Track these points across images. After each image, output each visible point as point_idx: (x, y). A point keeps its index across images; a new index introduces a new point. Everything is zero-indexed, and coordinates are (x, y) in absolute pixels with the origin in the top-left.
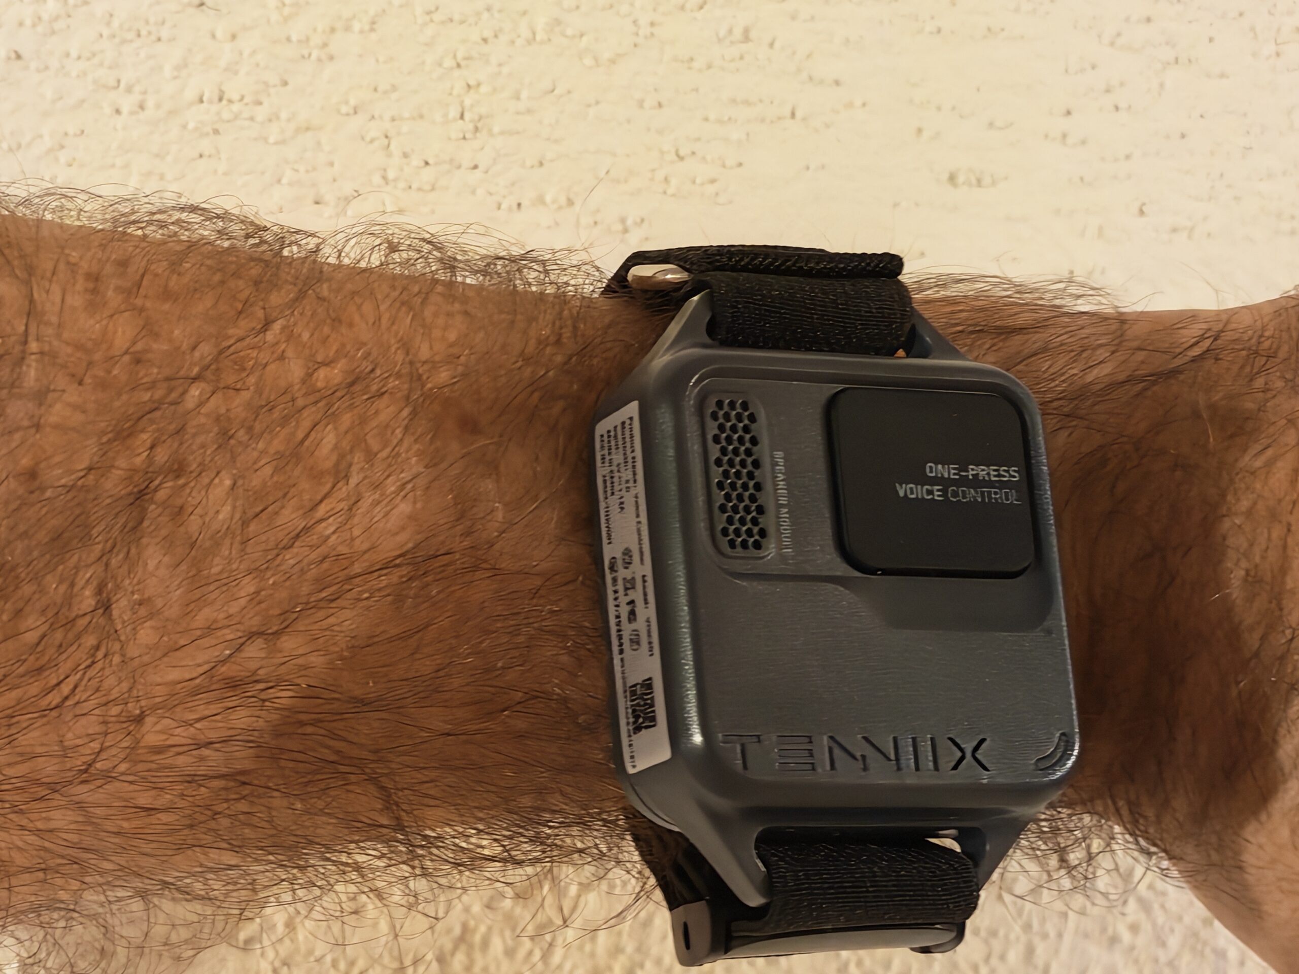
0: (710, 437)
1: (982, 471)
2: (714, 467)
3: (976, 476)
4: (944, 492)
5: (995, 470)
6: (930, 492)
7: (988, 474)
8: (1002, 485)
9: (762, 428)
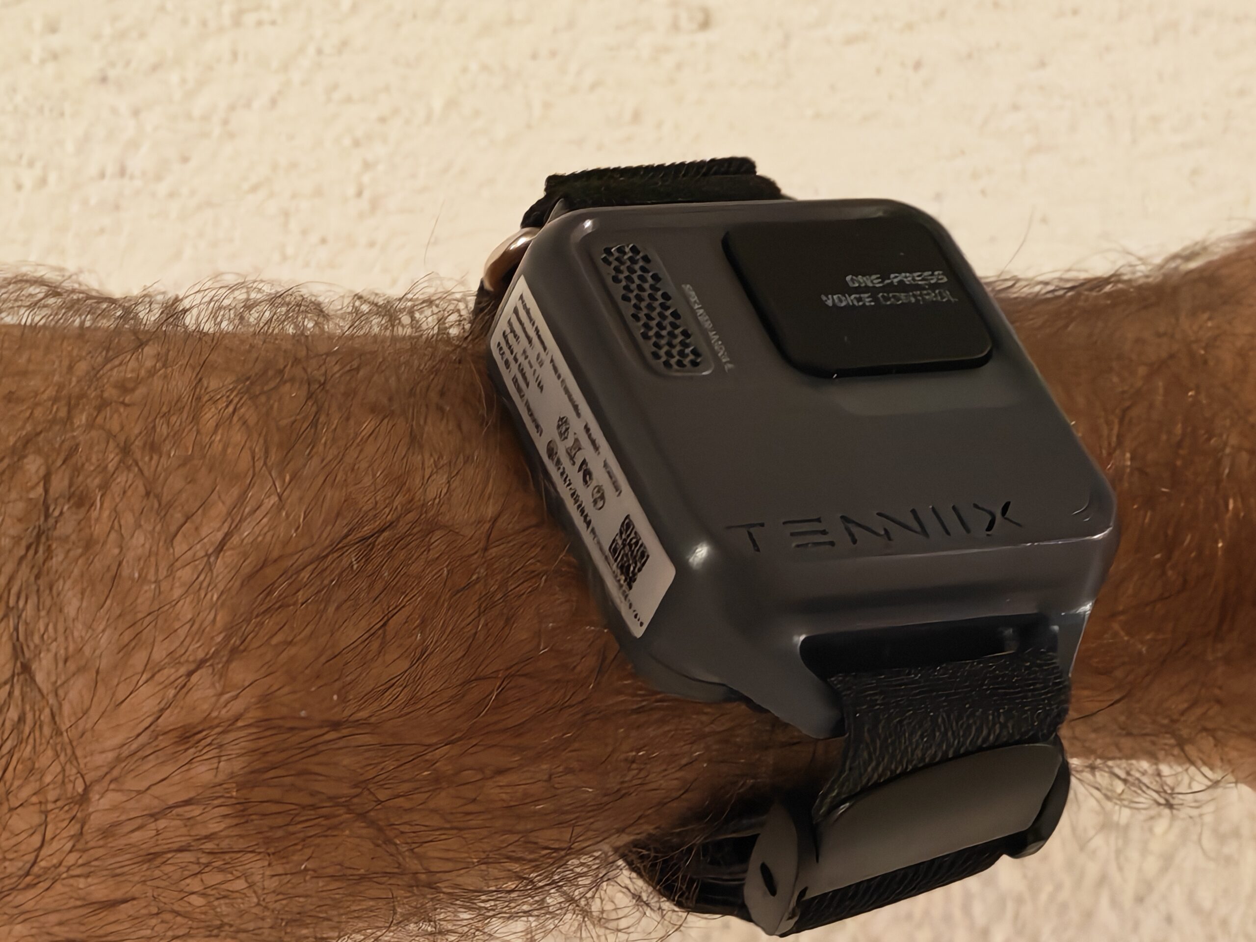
0: (609, 281)
1: (907, 278)
2: (622, 304)
3: (901, 282)
4: (874, 298)
5: (919, 276)
6: (859, 300)
7: (914, 279)
8: (933, 287)
9: (659, 265)
